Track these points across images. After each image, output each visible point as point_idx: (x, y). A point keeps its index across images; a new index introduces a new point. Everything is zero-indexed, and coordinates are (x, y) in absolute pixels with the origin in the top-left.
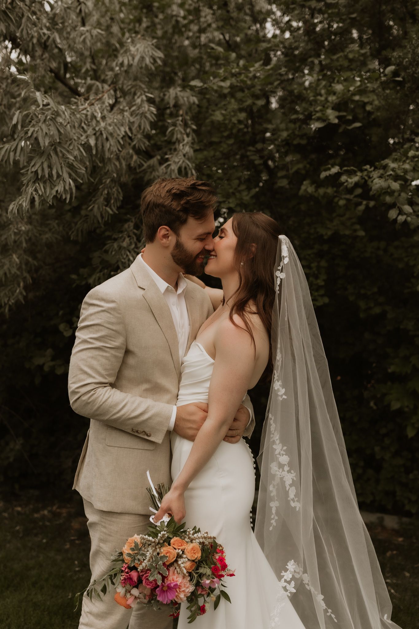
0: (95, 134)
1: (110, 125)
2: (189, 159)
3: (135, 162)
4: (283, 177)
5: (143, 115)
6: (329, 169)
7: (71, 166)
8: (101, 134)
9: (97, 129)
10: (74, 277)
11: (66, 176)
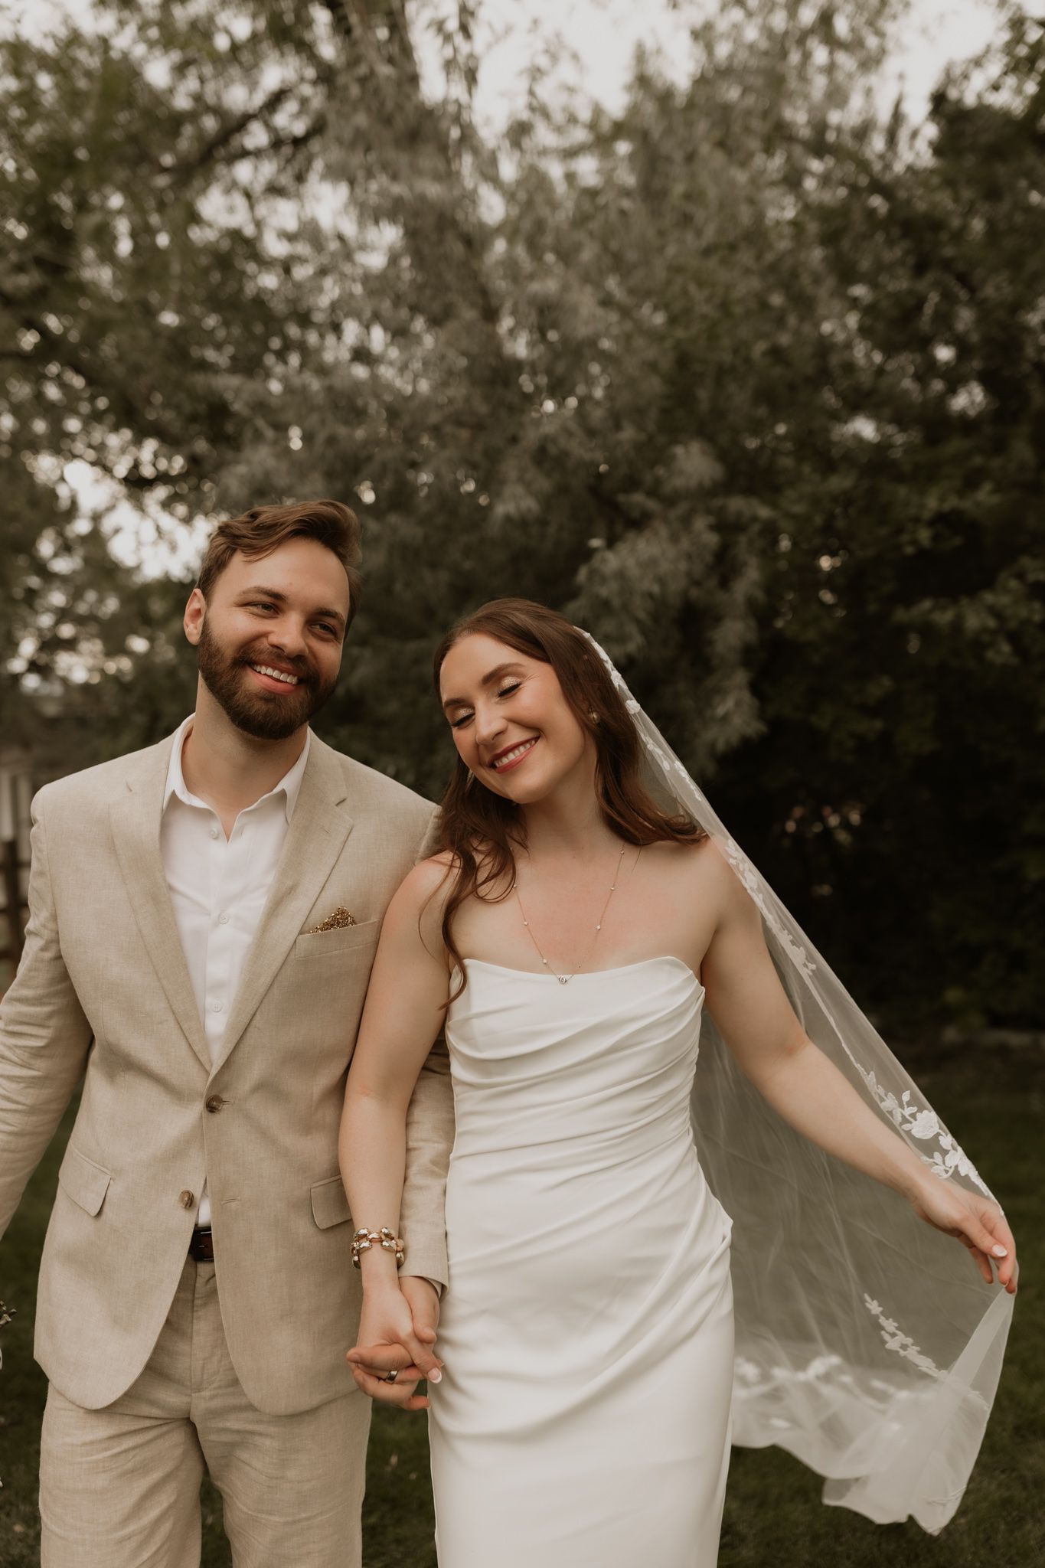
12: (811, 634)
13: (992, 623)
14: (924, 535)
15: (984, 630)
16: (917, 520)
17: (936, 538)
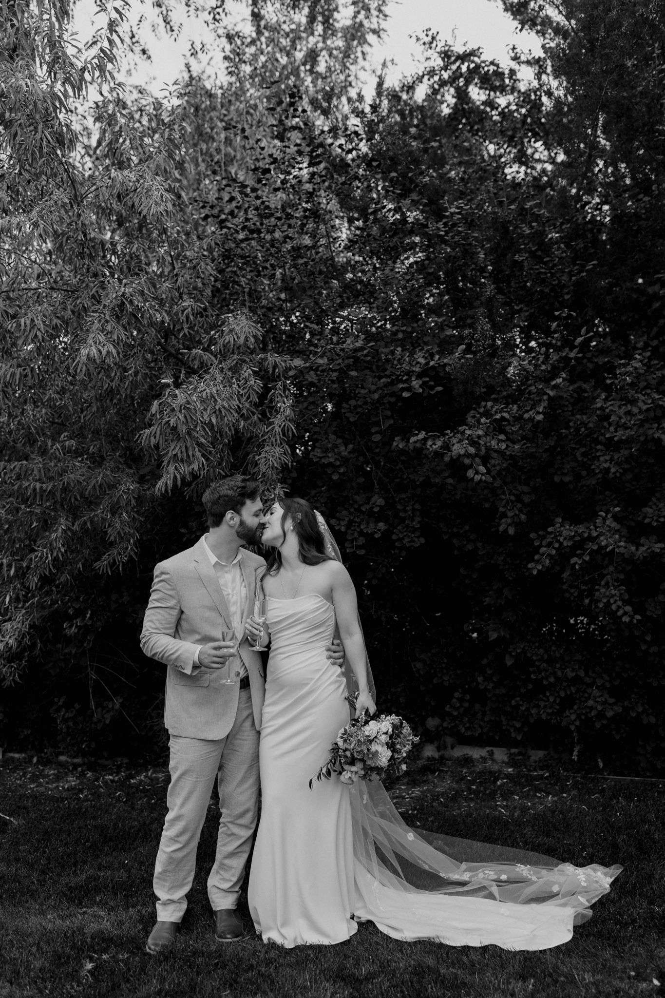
0: (215, 412)
1: (223, 400)
2: (289, 420)
3: (244, 426)
4: (376, 433)
5: (251, 387)
6: (417, 435)
7: (200, 445)
8: (220, 411)
9: (217, 407)
10: (183, 530)
11: (198, 454)
12: (331, 458)
13: (472, 450)
14: (416, 383)
15: (468, 455)
16: (409, 373)
17: (423, 385)
